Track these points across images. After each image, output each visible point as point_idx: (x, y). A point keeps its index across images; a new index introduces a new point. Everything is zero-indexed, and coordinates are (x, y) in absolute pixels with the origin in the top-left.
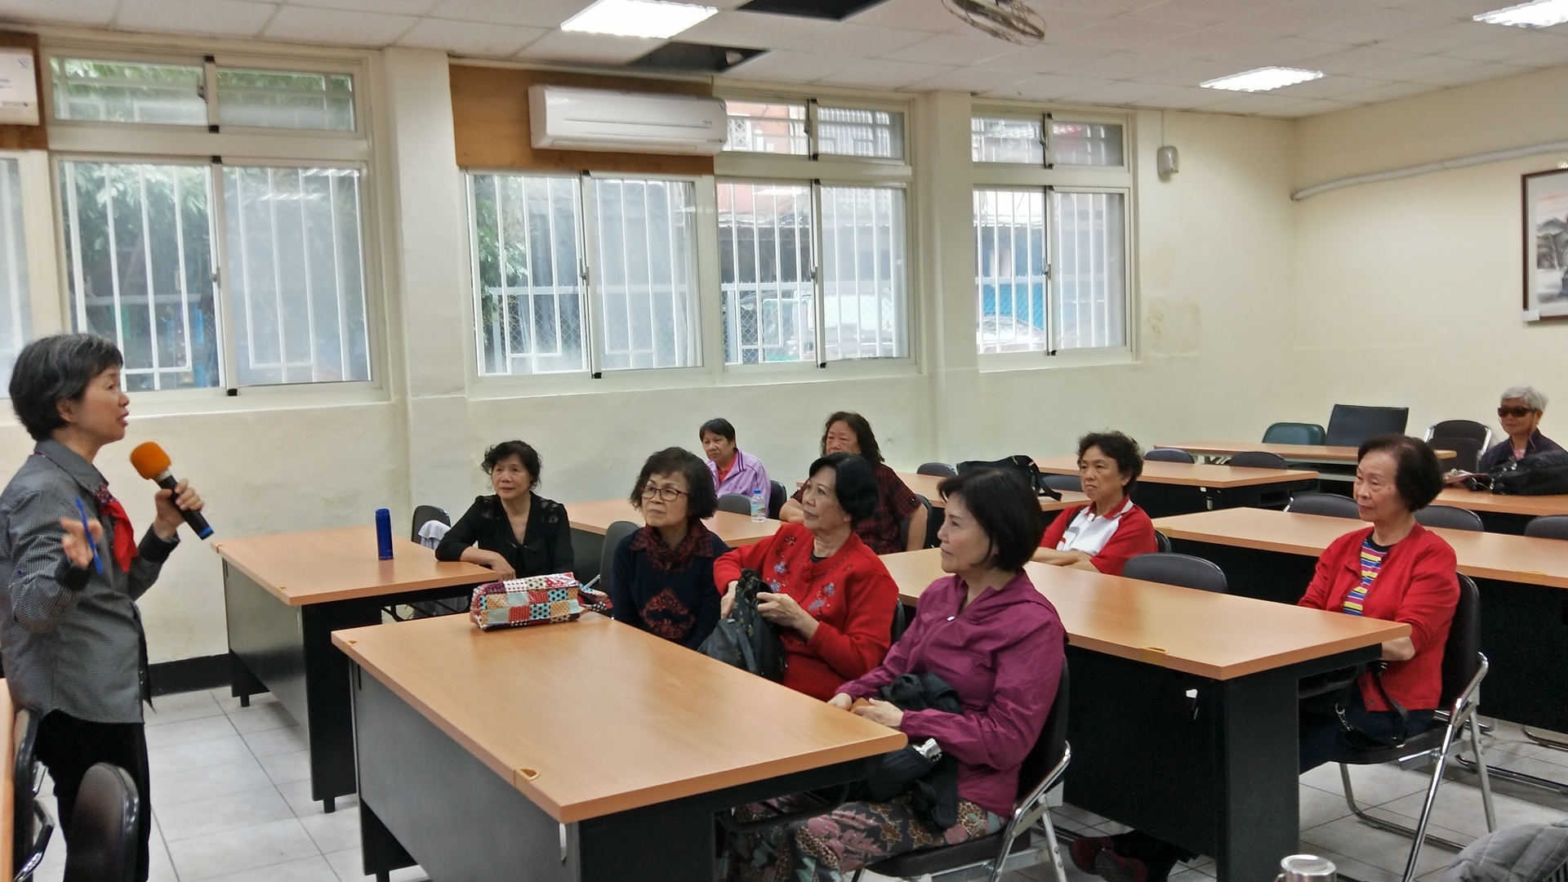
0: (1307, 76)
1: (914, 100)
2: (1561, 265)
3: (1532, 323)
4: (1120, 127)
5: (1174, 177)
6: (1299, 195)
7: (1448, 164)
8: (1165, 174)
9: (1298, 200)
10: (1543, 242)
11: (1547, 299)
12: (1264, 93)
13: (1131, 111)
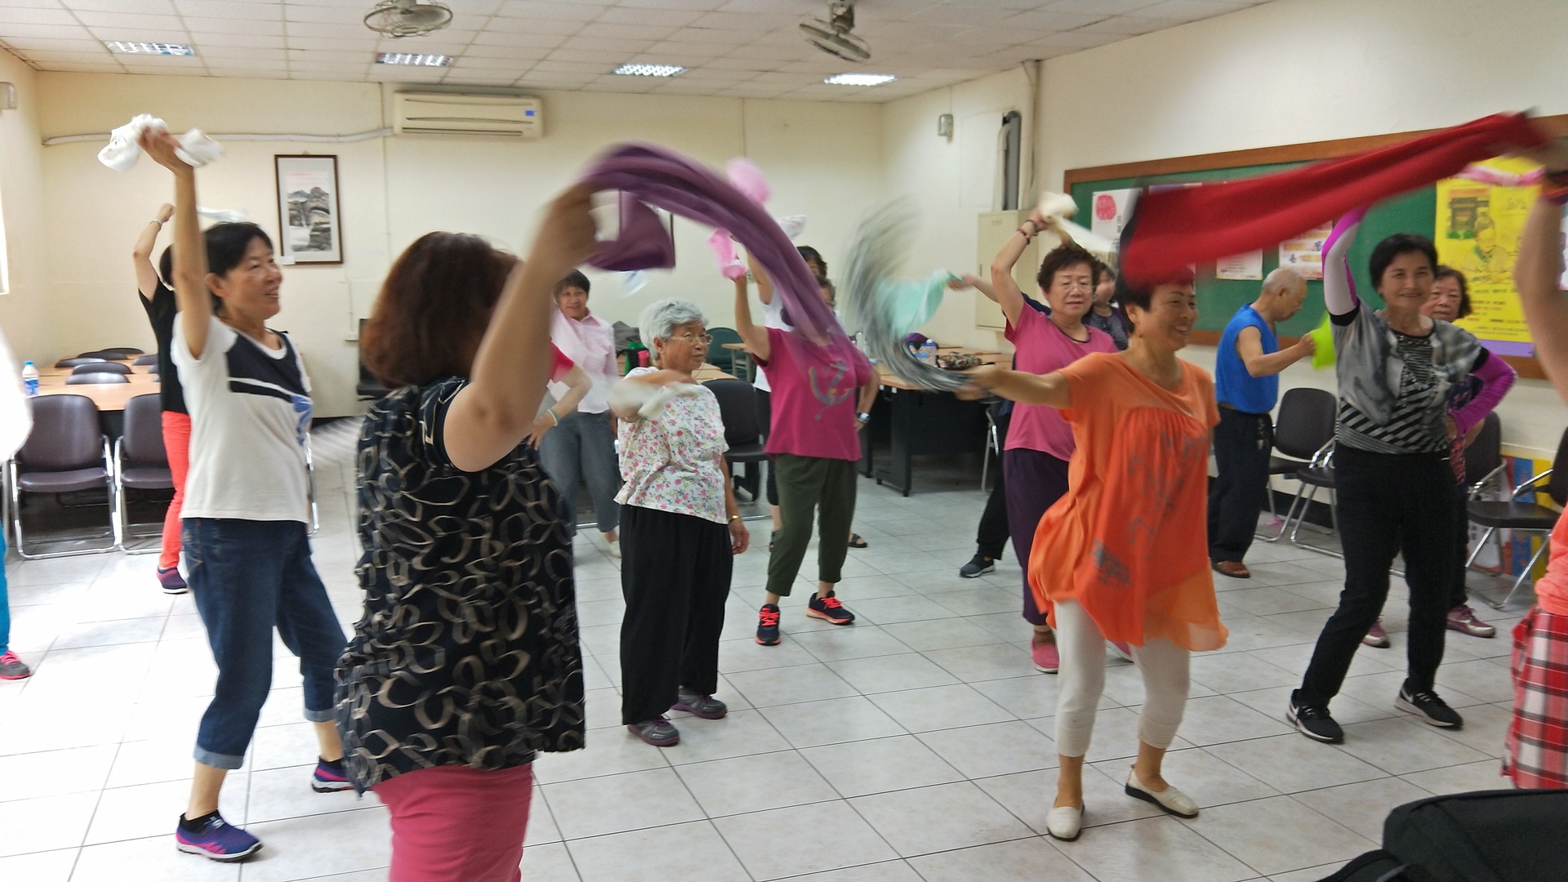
2: (308, 225)
6: (50, 142)
9: (50, 145)
11: (298, 249)
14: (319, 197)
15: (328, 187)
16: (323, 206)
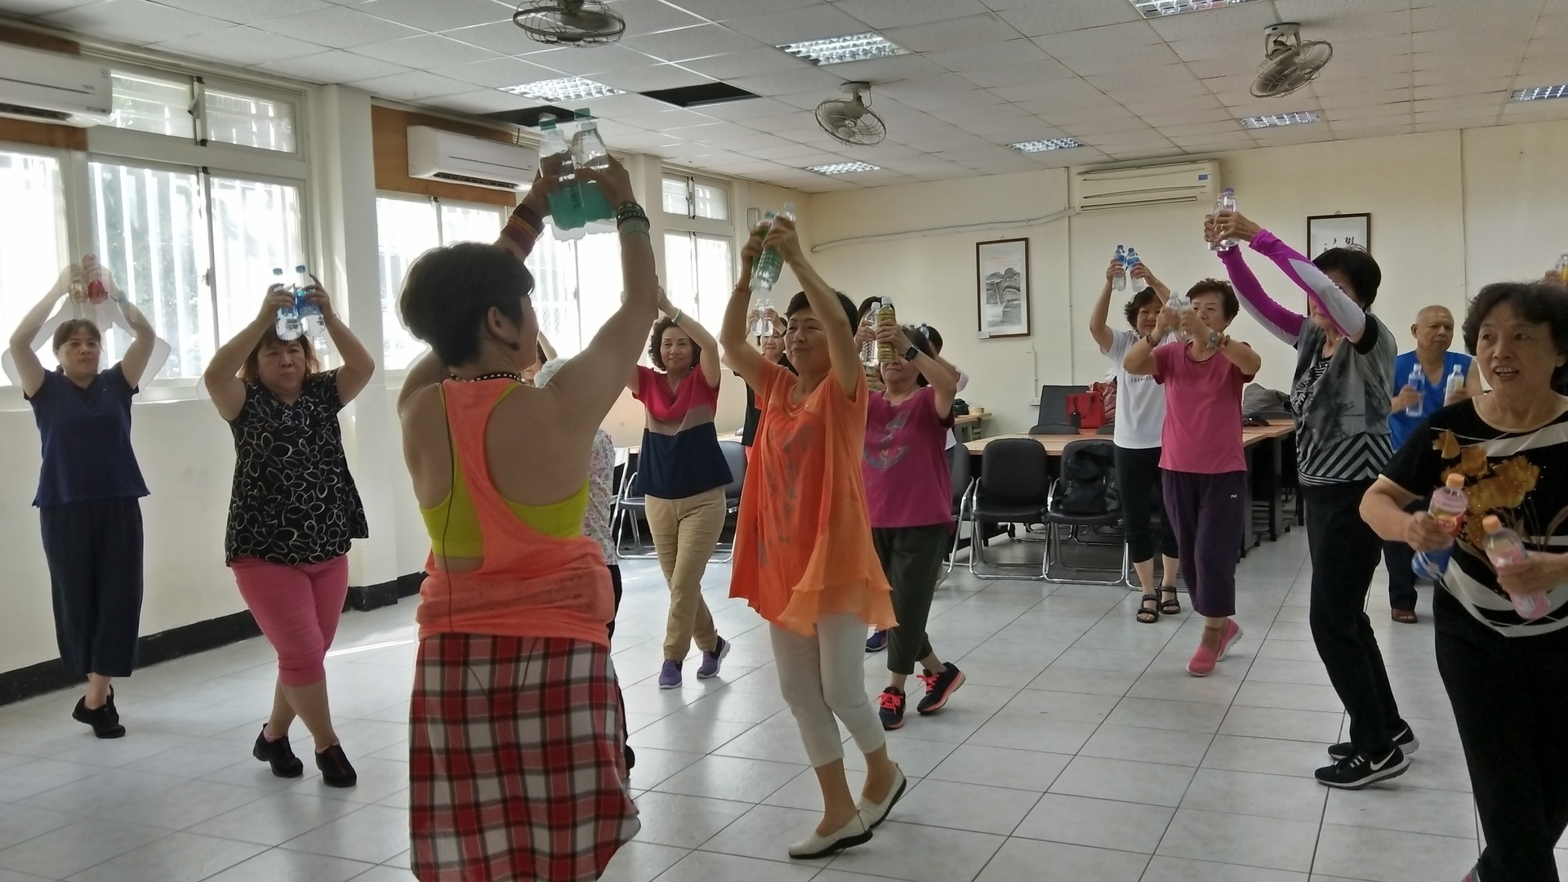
2: (1002, 303)
3: (985, 340)
7: (926, 233)
9: (816, 251)
10: (990, 287)
11: (993, 324)
13: (732, 179)
14: (1012, 277)
15: (1020, 268)
16: (1014, 284)
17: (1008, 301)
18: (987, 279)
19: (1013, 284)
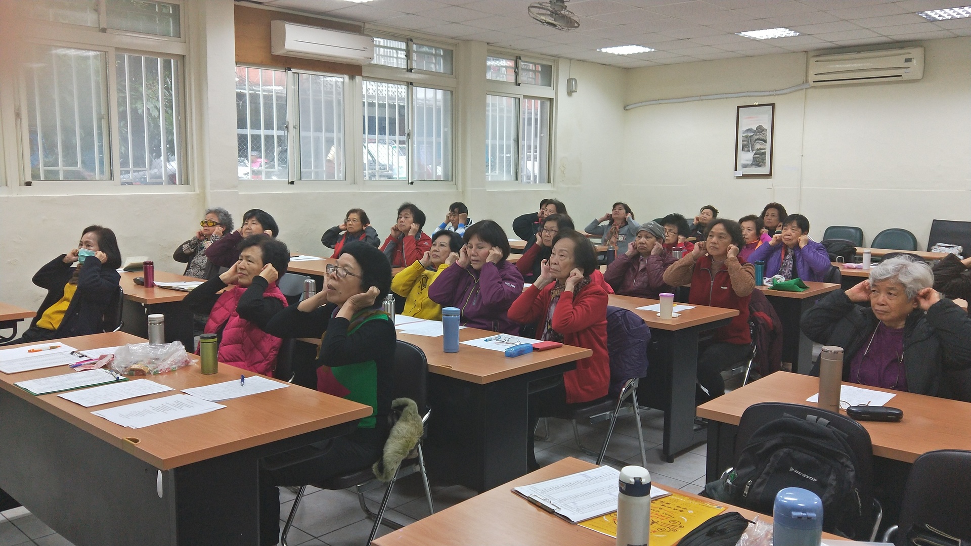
0: (647, 50)
1: (458, 43)
2: (752, 151)
3: (738, 178)
4: (551, 66)
5: (574, 94)
6: (627, 108)
7: (702, 98)
8: (570, 93)
9: (627, 110)
10: (745, 139)
11: (745, 166)
12: (623, 55)
13: (557, 58)
14: (761, 132)
15: (767, 126)
16: (763, 137)
17: (758, 150)
18: (743, 133)
19: (761, 137)
